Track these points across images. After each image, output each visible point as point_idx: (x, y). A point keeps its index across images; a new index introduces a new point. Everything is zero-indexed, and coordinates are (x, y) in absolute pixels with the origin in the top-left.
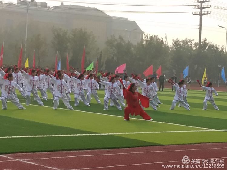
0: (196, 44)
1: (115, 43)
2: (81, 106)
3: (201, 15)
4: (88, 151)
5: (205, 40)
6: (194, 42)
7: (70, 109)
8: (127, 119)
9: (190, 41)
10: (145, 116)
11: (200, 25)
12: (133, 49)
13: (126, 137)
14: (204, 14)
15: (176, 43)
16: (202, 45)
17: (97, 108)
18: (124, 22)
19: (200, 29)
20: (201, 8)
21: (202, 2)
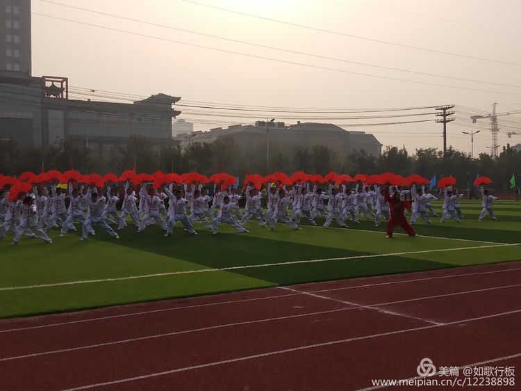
0: (440, 153)
1: (357, 157)
2: (351, 224)
3: (445, 122)
4: (379, 277)
5: (451, 147)
6: (437, 151)
7: (344, 227)
8: (390, 234)
9: (434, 150)
10: (410, 230)
11: (445, 133)
12: (375, 162)
13: (407, 257)
14: (448, 121)
15: (420, 152)
16: (449, 153)
17: (367, 225)
18: (361, 135)
19: (445, 136)
20: (445, 115)
21: (445, 109)
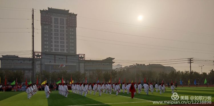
3: (190, 63)
5: (192, 71)
9: (188, 71)
11: (191, 66)
16: (192, 72)
19: (191, 67)
20: (190, 61)
21: (190, 59)
